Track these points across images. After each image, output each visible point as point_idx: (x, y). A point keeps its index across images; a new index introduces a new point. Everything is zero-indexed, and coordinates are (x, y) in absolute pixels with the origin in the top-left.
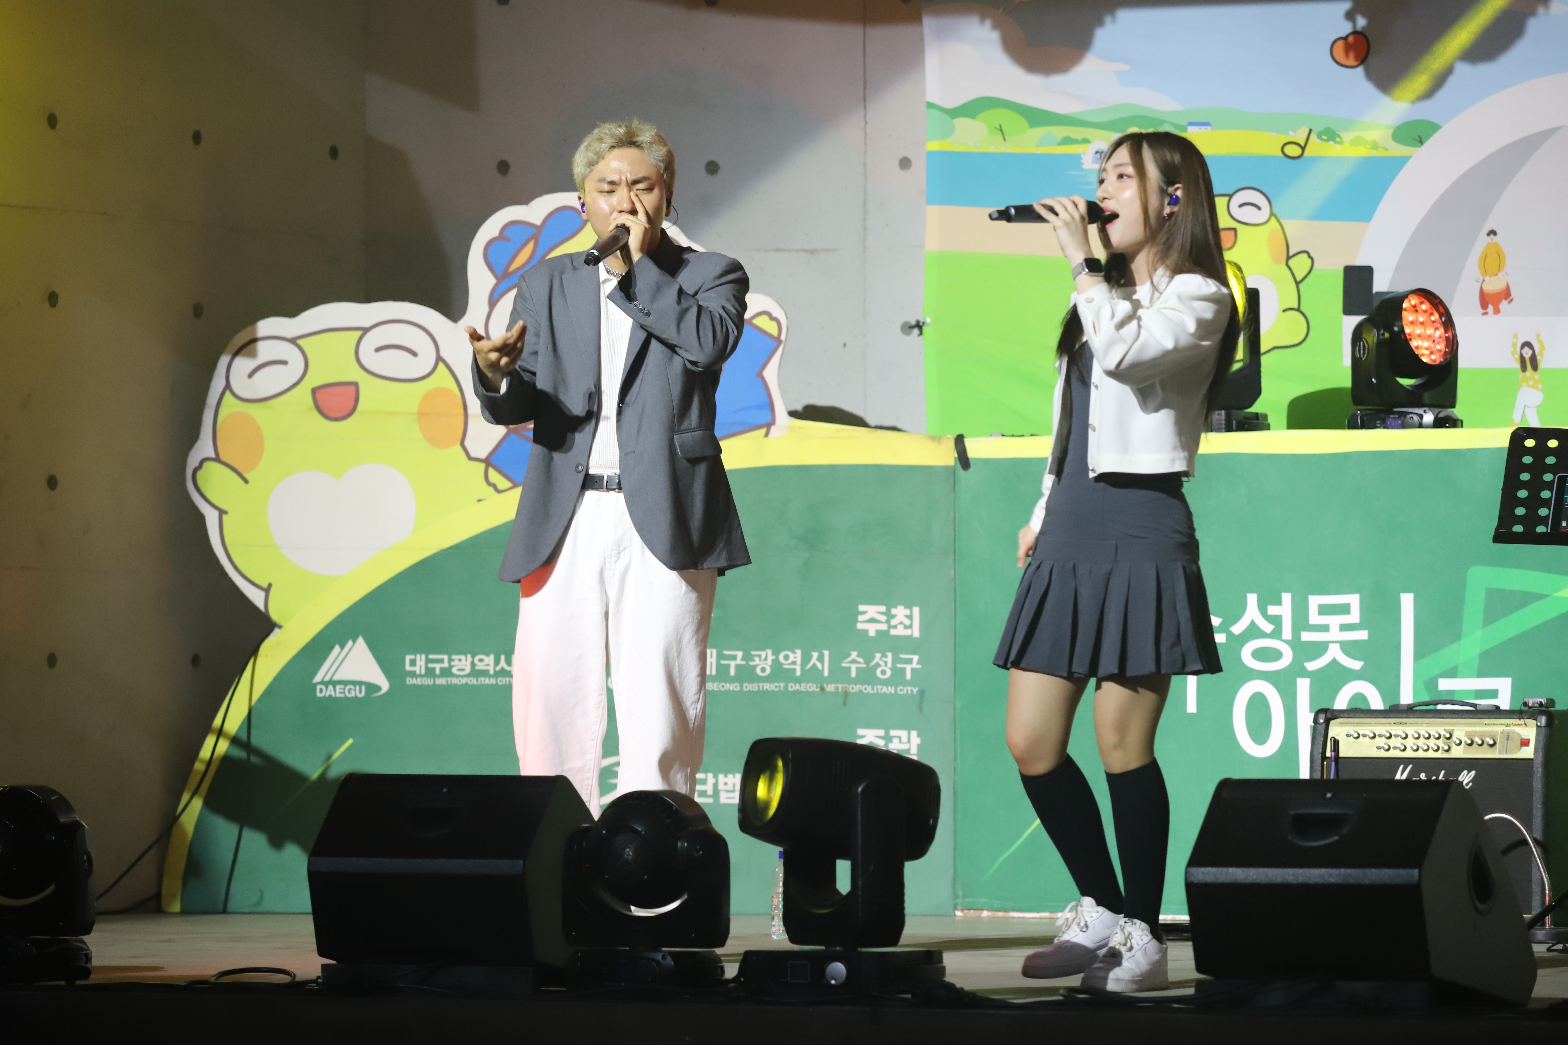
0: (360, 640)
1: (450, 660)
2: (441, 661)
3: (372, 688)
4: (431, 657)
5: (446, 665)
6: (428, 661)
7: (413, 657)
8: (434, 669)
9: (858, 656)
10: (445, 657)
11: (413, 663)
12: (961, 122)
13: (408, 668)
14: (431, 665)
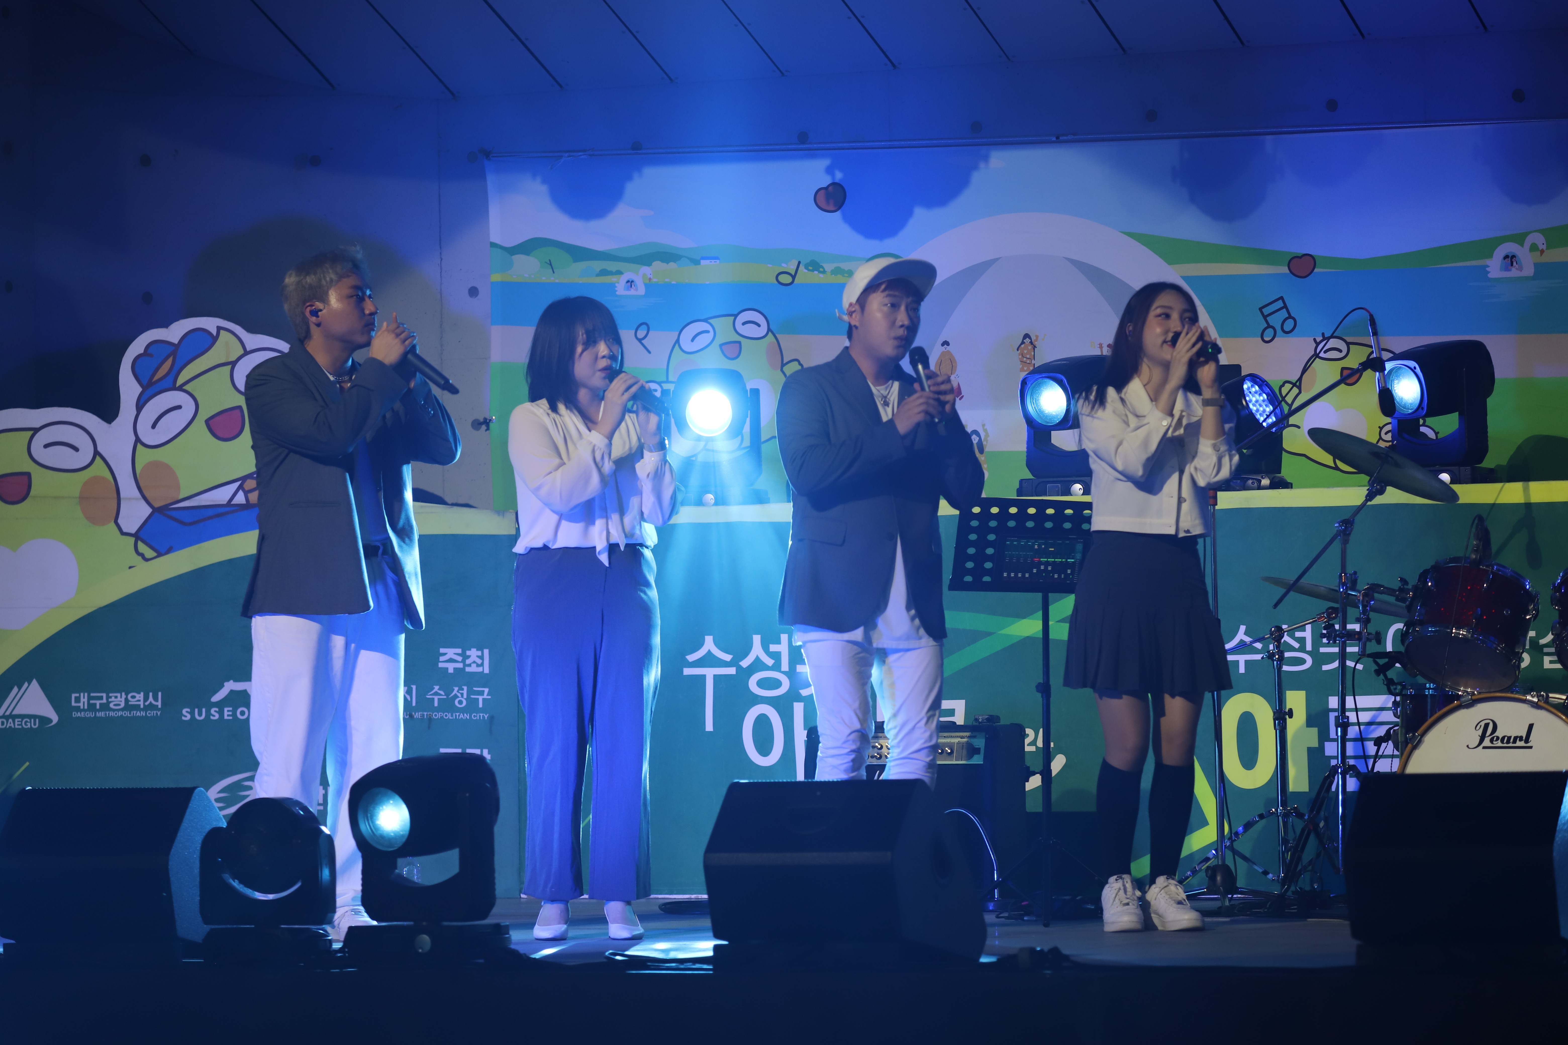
0: (34, 682)
1: (108, 697)
2: (101, 698)
3: (45, 720)
4: (92, 694)
5: (104, 701)
6: (90, 698)
7: (78, 695)
8: (95, 704)
9: (439, 689)
10: (104, 695)
11: (78, 700)
12: (518, 258)
13: (73, 704)
14: (92, 702)
